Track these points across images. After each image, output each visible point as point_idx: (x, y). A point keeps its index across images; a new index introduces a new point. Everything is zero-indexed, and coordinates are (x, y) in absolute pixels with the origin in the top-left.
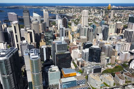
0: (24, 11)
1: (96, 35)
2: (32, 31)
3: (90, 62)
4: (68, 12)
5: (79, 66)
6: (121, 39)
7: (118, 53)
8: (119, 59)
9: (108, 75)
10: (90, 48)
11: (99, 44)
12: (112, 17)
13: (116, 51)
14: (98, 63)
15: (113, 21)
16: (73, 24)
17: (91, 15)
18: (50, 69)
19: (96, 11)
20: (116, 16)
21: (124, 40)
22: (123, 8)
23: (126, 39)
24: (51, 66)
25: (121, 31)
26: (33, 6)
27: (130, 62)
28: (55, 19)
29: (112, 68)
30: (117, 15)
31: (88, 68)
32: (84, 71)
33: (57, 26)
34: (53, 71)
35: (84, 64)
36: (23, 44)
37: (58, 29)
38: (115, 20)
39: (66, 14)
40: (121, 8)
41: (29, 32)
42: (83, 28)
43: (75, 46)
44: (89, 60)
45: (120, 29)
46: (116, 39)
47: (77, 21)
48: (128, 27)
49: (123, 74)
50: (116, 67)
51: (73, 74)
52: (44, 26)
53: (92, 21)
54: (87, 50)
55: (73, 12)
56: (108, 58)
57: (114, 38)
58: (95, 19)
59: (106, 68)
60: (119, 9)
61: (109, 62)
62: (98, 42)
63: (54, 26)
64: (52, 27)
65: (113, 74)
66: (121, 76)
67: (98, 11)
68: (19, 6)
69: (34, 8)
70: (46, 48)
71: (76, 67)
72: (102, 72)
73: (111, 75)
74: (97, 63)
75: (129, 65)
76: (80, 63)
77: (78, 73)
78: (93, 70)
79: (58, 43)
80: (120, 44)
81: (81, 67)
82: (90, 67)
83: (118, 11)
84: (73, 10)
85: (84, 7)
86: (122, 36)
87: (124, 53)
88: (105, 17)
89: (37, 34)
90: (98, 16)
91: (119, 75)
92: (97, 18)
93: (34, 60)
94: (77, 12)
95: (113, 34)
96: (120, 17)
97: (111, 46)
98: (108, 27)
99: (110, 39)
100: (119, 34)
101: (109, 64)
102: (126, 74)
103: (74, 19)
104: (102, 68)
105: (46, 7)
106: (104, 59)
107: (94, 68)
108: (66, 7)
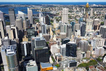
0: (10, 9)
1: (75, 31)
2: (15, 28)
3: (67, 57)
4: (52, 10)
5: (57, 60)
6: (97, 35)
7: (93, 48)
8: (94, 54)
9: (82, 68)
10: (67, 44)
11: (76, 40)
12: (92, 15)
13: (91, 46)
14: (75, 58)
15: (93, 18)
16: (55, 22)
17: (73, 13)
18: (28, 64)
19: (78, 9)
20: (96, 14)
21: (100, 36)
22: (102, 6)
23: (101, 35)
24: (29, 61)
25: (98, 27)
26: (21, 5)
27: (104, 57)
28: (38, 16)
29: (87, 62)
30: (97, 12)
31: (65, 62)
32: (61, 65)
33: (40, 23)
34: (31, 66)
35: (61, 59)
36: (5, 41)
37: (40, 26)
38: (95, 17)
39: (51, 12)
40: (100, 6)
41: (12, 29)
42: (63, 25)
43: (55, 41)
44: (66, 55)
45: (97, 26)
46: (92, 35)
47: (60, 18)
48: (104, 24)
49: (96, 68)
50: (91, 61)
51: (49, 68)
52: (28, 23)
53: (73, 18)
54: (64, 46)
55: (57, 10)
56: (83, 53)
57: (91, 34)
58: (76, 16)
59: (81, 62)
60: (99, 7)
61: (85, 57)
62: (75, 38)
63: (37, 23)
64: (36, 24)
65: (87, 67)
66: (94, 69)
67: (79, 9)
68: (8, 5)
69: (22, 6)
70: (26, 44)
71: (54, 61)
72: (77, 66)
73: (85, 69)
74: (73, 58)
75: (103, 59)
76: (58, 58)
77: (54, 67)
78: (69, 64)
79: (37, 40)
80: (95, 39)
81: (58, 61)
82: (66, 62)
83: (98, 9)
84: (57, 9)
85: (67, 5)
86: (98, 32)
87: (98, 48)
88: (85, 15)
89: (20, 31)
90: (79, 14)
91: (92, 68)
92: (78, 16)
93: (10, 55)
94: (61, 10)
95: (91, 30)
96: (99, 14)
97: (87, 42)
98: (85, 24)
99: (88, 35)
100: (96, 30)
101: (84, 59)
102: (99, 68)
103: (57, 17)
104: (78, 63)
105: (33, 6)
106: (80, 54)
107: (70, 62)
108: (51, 6)
